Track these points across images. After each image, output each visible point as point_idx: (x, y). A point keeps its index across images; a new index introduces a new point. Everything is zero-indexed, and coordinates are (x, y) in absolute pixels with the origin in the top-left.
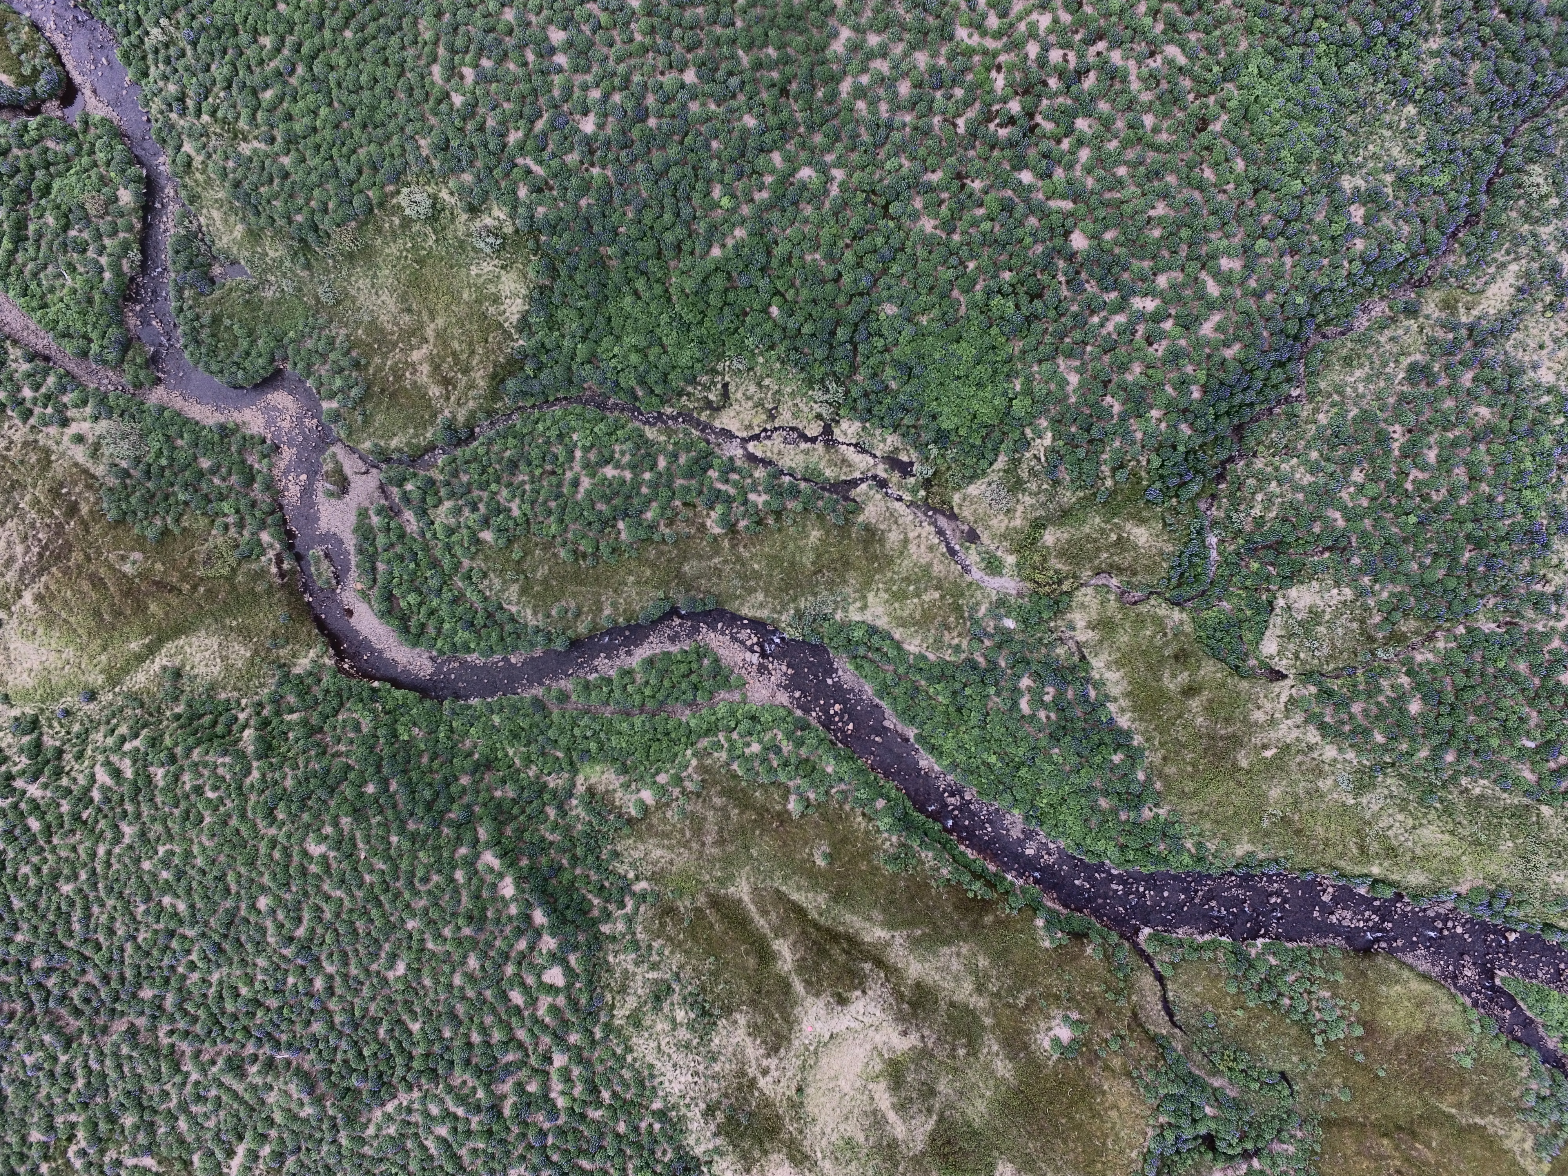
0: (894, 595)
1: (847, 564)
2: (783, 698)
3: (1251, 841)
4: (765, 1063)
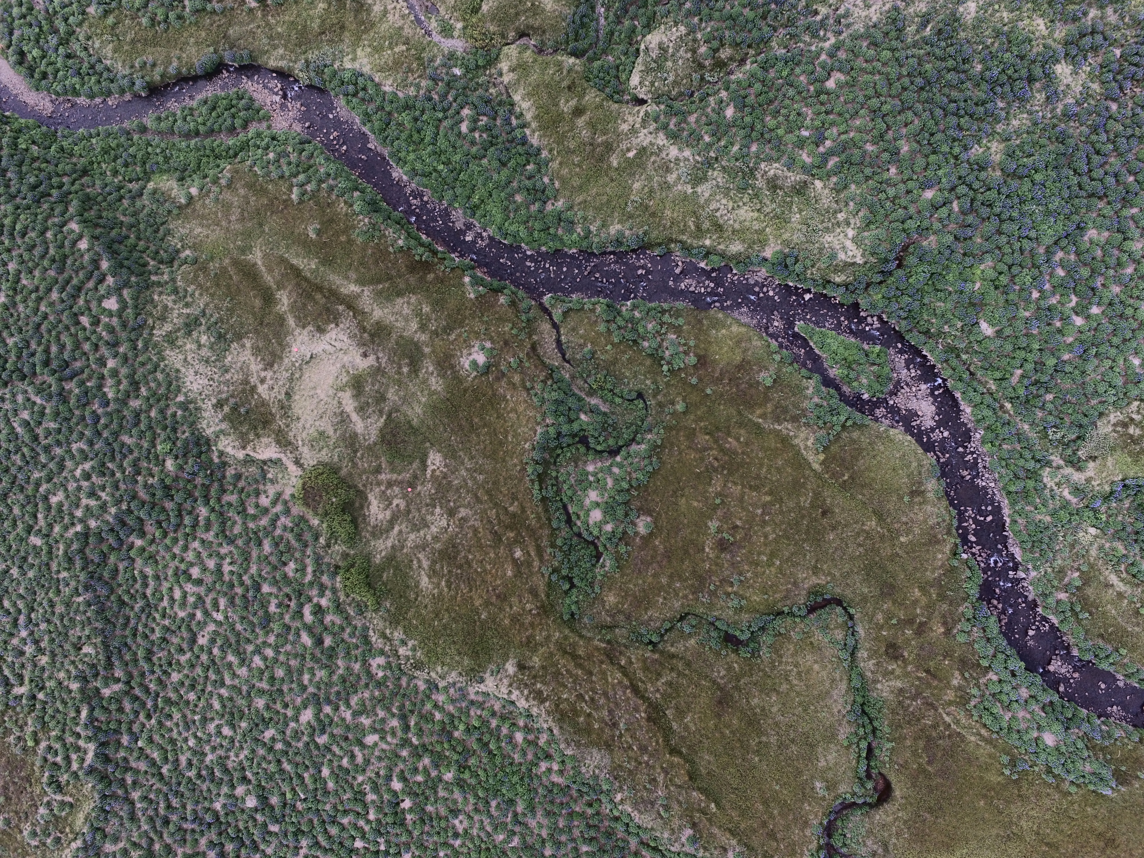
0: (375, 48)
1: (343, 28)
2: (297, 127)
3: (620, 222)
4: (263, 374)
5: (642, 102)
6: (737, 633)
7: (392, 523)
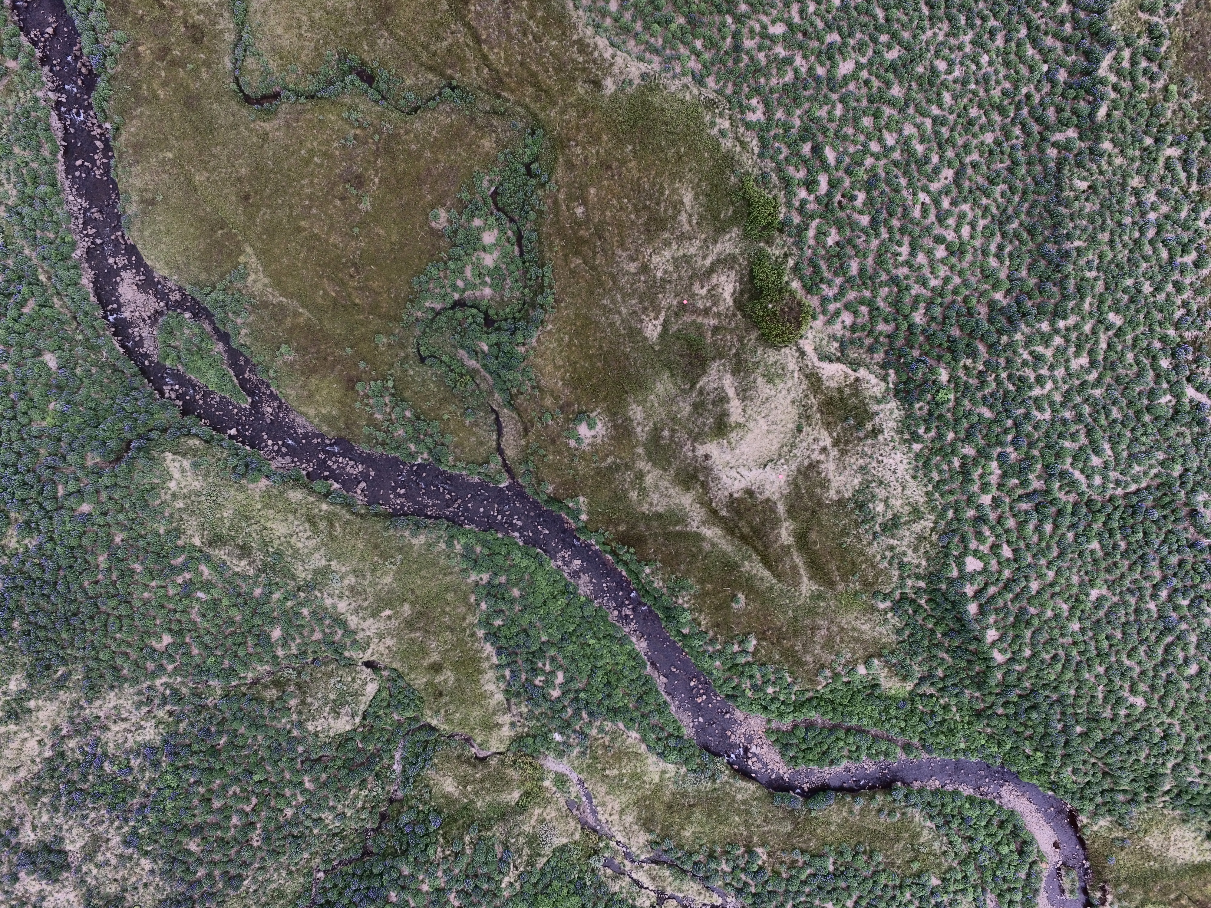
0: (639, 779)
1: (669, 807)
2: (739, 715)
3: (412, 546)
5: (369, 664)
6: (358, 82)
7: (712, 270)
